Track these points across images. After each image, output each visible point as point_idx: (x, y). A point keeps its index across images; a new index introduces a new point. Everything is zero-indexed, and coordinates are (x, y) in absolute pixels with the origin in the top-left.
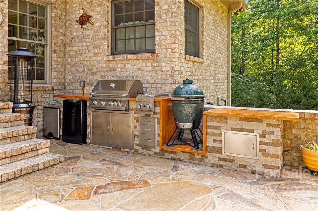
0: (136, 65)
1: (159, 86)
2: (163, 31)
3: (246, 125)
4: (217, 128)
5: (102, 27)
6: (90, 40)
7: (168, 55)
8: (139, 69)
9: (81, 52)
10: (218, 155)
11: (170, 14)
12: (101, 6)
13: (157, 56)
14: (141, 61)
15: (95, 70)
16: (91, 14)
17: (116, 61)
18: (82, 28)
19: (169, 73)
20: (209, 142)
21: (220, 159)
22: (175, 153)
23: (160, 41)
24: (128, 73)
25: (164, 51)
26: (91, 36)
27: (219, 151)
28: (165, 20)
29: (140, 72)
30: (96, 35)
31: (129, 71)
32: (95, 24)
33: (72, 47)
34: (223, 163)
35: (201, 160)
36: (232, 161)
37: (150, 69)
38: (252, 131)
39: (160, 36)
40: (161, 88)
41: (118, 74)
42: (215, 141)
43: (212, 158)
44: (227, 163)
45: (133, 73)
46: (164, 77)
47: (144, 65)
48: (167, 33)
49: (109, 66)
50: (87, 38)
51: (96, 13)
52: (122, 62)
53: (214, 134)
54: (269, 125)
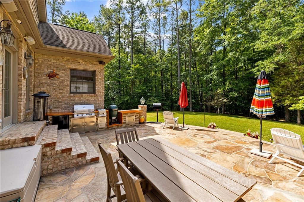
0: (86, 98)
1: (98, 106)
2: (99, 86)
3: (132, 115)
4: (125, 117)
5: (66, 80)
6: (56, 86)
7: (101, 95)
8: (88, 100)
9: (49, 91)
10: (125, 124)
11: (102, 81)
12: (65, 70)
13: (97, 95)
14: (89, 97)
15: (60, 100)
16: (58, 73)
17: (75, 96)
18: (49, 79)
19: (102, 101)
20: (123, 121)
21: (126, 125)
22: (112, 127)
23: (98, 89)
24: (81, 102)
25: (100, 93)
26: (57, 84)
27: (125, 123)
28: (100, 82)
29: (88, 101)
30: (61, 84)
31: (83, 101)
32: (60, 78)
33: (41, 88)
34: (127, 126)
35: (121, 127)
36: (129, 125)
37: (93, 100)
38: (133, 116)
39: (98, 88)
40: (98, 107)
41: (76, 102)
42: (124, 120)
43: (124, 125)
44: (128, 126)
45: (84, 101)
46: (99, 102)
47: (90, 98)
48: (101, 87)
49: (70, 98)
50: (54, 85)
51: (61, 73)
52: (78, 97)
53: (124, 119)
54: (137, 114)
